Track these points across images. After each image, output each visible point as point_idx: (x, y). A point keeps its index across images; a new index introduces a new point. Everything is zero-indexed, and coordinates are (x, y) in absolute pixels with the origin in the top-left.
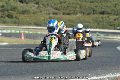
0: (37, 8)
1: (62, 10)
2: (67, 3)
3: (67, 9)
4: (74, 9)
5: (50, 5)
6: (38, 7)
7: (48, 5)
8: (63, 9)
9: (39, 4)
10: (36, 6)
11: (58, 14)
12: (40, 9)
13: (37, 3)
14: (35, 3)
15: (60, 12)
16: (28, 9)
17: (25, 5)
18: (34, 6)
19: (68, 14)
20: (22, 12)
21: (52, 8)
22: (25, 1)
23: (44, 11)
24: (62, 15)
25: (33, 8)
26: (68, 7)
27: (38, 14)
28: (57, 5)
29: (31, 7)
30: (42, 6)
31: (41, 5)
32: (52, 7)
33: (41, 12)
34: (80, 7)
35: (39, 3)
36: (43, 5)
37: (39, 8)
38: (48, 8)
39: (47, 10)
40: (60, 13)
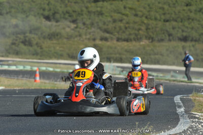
0: (73, 30)
1: (116, 33)
2: (124, 21)
3: (124, 32)
4: (137, 32)
5: (95, 24)
6: (76, 28)
7: (92, 24)
8: (118, 32)
9: (77, 23)
10: (73, 26)
11: (109, 40)
12: (79, 32)
13: (74, 21)
14: (70, 22)
15: (112, 36)
16: (58, 31)
17: (54, 23)
18: (69, 27)
19: (127, 40)
20: (49, 35)
21: (99, 30)
22: (54, 18)
23: (86, 35)
24: (115, 42)
25: (68, 30)
26: (126, 28)
27: (76, 39)
28: (107, 25)
29: (64, 28)
30: (83, 27)
31: (80, 25)
32: (100, 28)
33: (80, 36)
34: (147, 29)
35: (78, 21)
36: (84, 24)
37: (78, 29)
38: (93, 29)
39: (90, 33)
40: (112, 39)
